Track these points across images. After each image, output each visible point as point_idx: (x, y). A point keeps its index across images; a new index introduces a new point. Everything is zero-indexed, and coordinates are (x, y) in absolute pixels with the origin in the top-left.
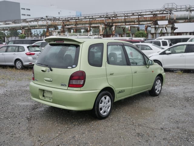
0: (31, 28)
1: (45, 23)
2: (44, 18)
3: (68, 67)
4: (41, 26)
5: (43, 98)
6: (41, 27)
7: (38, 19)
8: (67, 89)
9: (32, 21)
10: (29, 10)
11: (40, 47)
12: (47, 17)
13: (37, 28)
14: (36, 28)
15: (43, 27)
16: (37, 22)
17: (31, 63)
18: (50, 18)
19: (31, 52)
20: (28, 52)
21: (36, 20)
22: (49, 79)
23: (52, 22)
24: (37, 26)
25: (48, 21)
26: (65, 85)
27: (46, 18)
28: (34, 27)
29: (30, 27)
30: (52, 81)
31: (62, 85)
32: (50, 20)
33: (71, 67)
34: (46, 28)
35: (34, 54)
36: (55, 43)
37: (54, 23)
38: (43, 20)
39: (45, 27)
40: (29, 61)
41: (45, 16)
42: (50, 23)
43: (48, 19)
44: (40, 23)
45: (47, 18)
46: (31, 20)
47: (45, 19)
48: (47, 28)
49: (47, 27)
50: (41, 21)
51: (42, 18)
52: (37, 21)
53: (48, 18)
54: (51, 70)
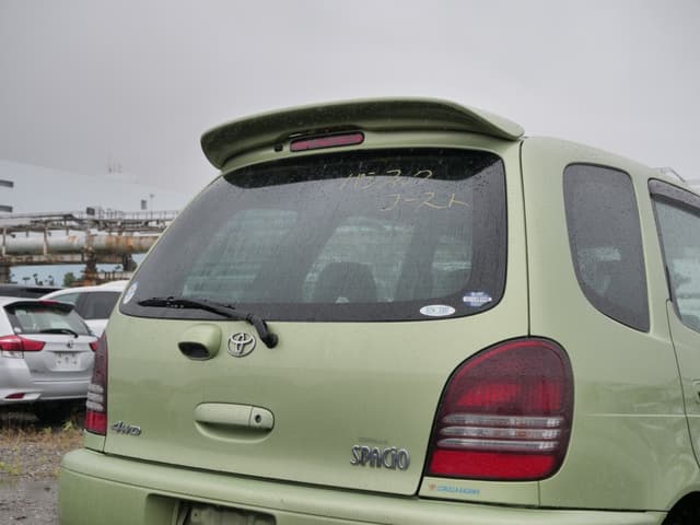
0: (14, 260)
1: (78, 238)
2: (77, 216)
3: (424, 311)
4: (59, 254)
6: (59, 257)
7: (46, 222)
8: (417, 496)
9: (20, 228)
10: (10, 184)
11: (73, 314)
12: (90, 211)
13: (43, 259)
14: (36, 259)
15: (67, 258)
16: (42, 235)
17: (21, 395)
18: (106, 217)
21: (38, 225)
22: (241, 414)
23: (115, 234)
24: (39, 252)
25: (94, 231)
26: (398, 461)
27: (85, 216)
28: (24, 258)
29: (7, 253)
30: (267, 430)
31: (366, 458)
32: (105, 225)
33: (451, 311)
34: (82, 262)
35: (38, 347)
36: (287, 152)
37: (122, 241)
38: (74, 223)
39: (78, 258)
40: (10, 383)
41: (85, 210)
42: (102, 238)
43: (97, 222)
44: (59, 238)
45: (91, 217)
46: (16, 223)
47: (80, 221)
48: (88, 263)
49: (86, 259)
50: (64, 232)
51: (69, 217)
52: (41, 230)
53: (97, 217)
54: (271, 341)
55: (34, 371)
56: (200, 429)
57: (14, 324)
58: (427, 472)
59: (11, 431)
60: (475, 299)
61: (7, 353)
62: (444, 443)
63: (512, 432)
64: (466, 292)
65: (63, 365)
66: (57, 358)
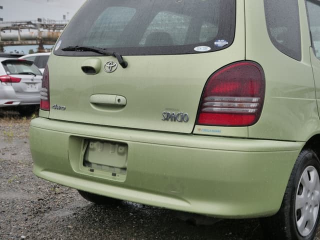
0: (5, 43)
1: (34, 33)
2: (33, 22)
3: (196, 49)
4: (26, 40)
5: (86, 171)
6: (26, 42)
7: (19, 25)
8: (192, 134)
9: (7, 28)
10: (1, 8)
11: (33, 66)
12: (39, 20)
13: (18, 43)
14: (15, 43)
15: (30, 42)
16: (17, 31)
18: (47, 23)
19: (11, 74)
20: (6, 74)
21: (16, 27)
23: (51, 31)
24: (17, 39)
25: (41, 29)
26: (184, 119)
27: (37, 22)
28: (10, 42)
29: (2, 40)
30: (123, 106)
31: (169, 117)
32: (47, 27)
34: (37, 44)
35: (18, 80)
37: (55, 34)
38: (32, 26)
39: (35, 42)
41: (37, 20)
42: (45, 33)
43: (43, 25)
44: (25, 33)
45: (40, 23)
46: (5, 26)
47: (35, 25)
48: (39, 45)
49: (38, 42)
50: (27, 30)
51: (29, 23)
52: (17, 29)
53: (42, 23)
54: (124, 65)
55: (17, 92)
56: (92, 106)
57: (7, 70)
58: (197, 123)
59: (8, 118)
60: (220, 43)
61: (4, 83)
62: (205, 110)
63: (236, 104)
64: (216, 39)
65: (30, 89)
66: (27, 85)
